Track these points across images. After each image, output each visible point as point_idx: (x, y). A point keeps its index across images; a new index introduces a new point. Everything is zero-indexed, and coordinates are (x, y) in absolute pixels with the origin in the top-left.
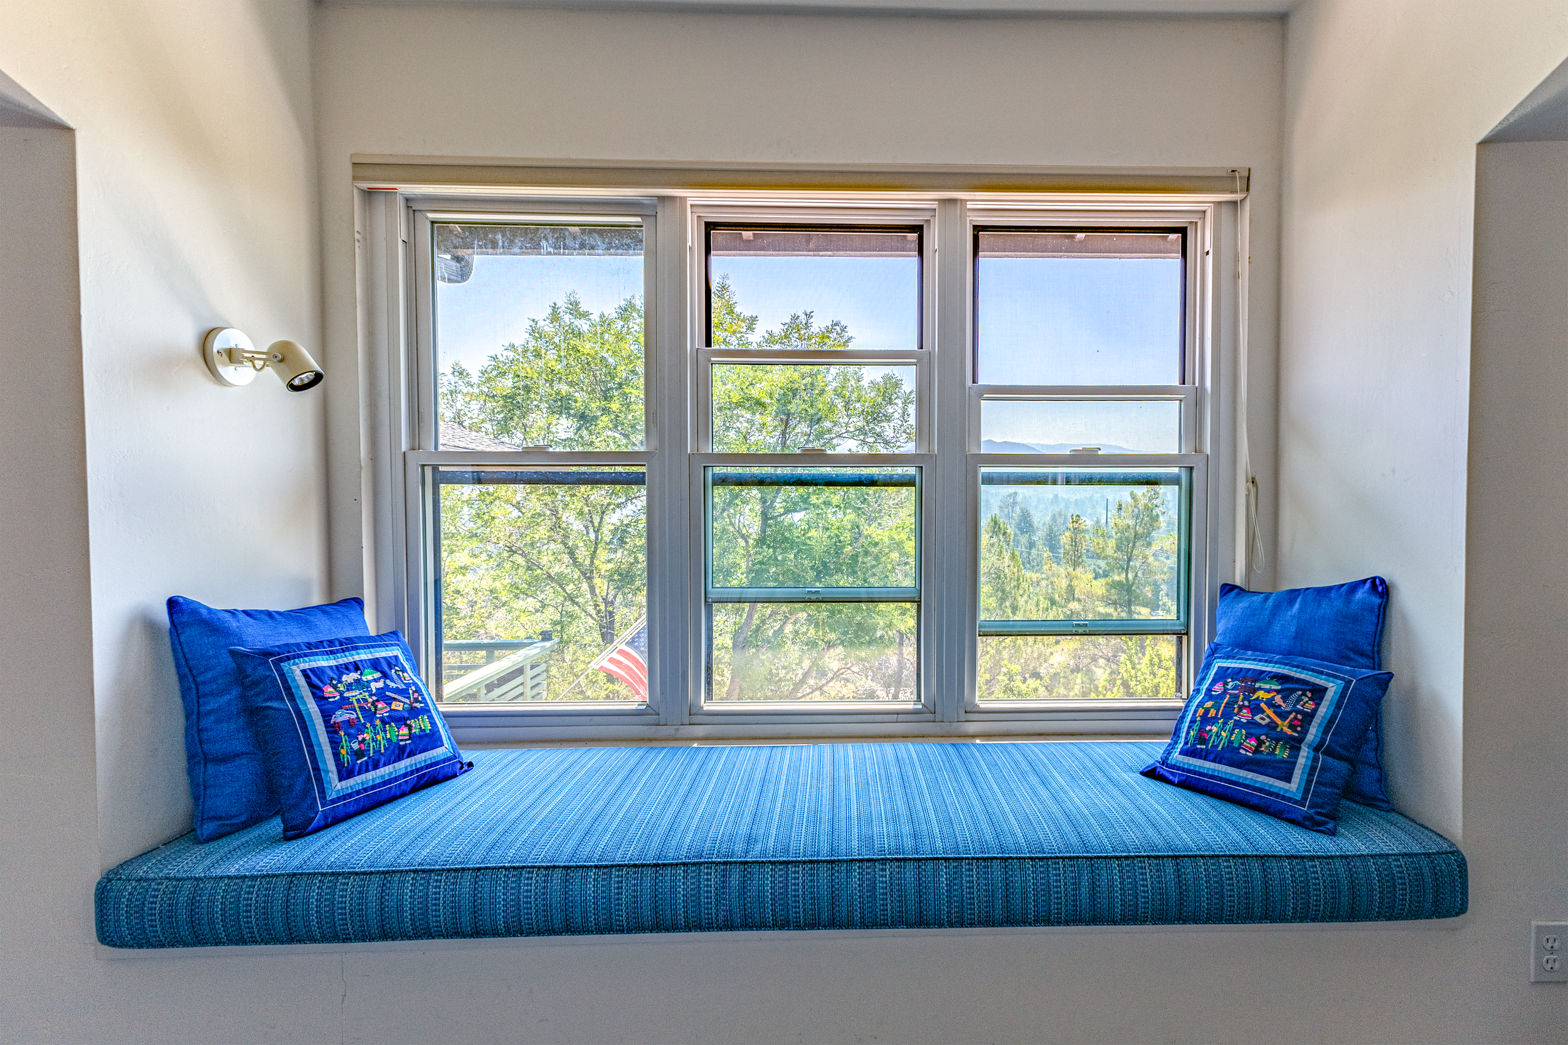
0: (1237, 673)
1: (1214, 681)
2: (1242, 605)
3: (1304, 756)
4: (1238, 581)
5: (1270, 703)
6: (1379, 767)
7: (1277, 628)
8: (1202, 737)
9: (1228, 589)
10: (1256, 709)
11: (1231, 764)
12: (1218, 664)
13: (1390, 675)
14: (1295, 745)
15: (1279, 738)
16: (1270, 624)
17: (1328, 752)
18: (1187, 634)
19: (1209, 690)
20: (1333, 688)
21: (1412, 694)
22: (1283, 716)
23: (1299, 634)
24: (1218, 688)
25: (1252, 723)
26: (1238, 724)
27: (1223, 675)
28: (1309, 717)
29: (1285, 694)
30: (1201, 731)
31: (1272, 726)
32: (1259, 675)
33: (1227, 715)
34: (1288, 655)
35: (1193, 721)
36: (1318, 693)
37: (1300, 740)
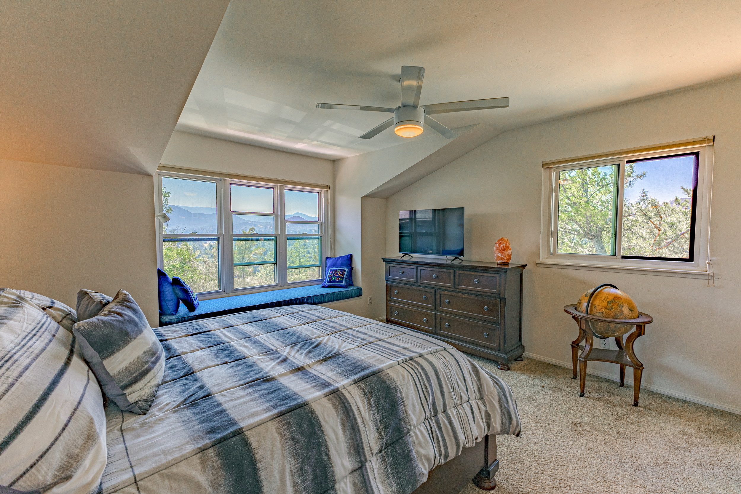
0: (334, 270)
1: (330, 272)
2: (332, 260)
3: (344, 279)
4: (329, 256)
5: (339, 273)
6: (352, 281)
7: (338, 263)
8: (330, 280)
9: (328, 258)
10: (337, 274)
11: (335, 282)
12: (330, 269)
13: (353, 267)
14: (343, 278)
15: (341, 277)
16: (337, 262)
17: (347, 279)
18: (321, 266)
19: (330, 273)
20: (347, 270)
21: (355, 270)
22: (341, 274)
23: (341, 263)
24: (331, 273)
25: (337, 276)
26: (335, 277)
27: (331, 271)
28: (344, 274)
29: (341, 272)
30: (330, 279)
31: (340, 276)
32: (337, 270)
33: (333, 276)
34: (340, 266)
35: (328, 278)
36: (345, 271)
37: (343, 277)
